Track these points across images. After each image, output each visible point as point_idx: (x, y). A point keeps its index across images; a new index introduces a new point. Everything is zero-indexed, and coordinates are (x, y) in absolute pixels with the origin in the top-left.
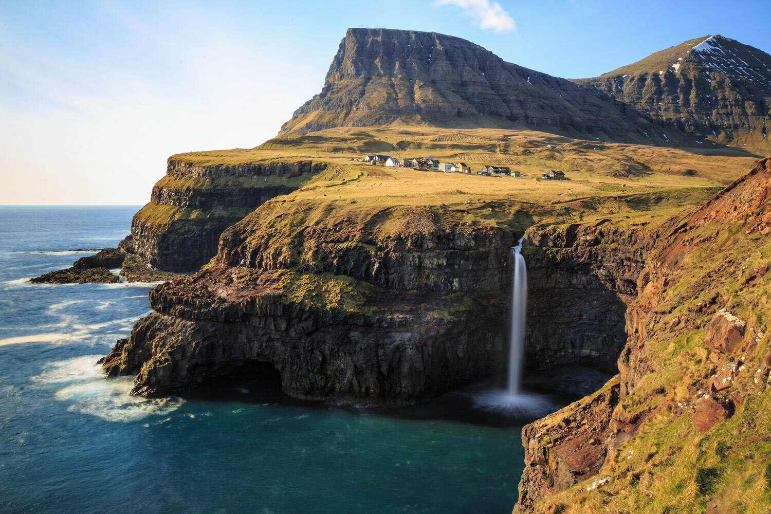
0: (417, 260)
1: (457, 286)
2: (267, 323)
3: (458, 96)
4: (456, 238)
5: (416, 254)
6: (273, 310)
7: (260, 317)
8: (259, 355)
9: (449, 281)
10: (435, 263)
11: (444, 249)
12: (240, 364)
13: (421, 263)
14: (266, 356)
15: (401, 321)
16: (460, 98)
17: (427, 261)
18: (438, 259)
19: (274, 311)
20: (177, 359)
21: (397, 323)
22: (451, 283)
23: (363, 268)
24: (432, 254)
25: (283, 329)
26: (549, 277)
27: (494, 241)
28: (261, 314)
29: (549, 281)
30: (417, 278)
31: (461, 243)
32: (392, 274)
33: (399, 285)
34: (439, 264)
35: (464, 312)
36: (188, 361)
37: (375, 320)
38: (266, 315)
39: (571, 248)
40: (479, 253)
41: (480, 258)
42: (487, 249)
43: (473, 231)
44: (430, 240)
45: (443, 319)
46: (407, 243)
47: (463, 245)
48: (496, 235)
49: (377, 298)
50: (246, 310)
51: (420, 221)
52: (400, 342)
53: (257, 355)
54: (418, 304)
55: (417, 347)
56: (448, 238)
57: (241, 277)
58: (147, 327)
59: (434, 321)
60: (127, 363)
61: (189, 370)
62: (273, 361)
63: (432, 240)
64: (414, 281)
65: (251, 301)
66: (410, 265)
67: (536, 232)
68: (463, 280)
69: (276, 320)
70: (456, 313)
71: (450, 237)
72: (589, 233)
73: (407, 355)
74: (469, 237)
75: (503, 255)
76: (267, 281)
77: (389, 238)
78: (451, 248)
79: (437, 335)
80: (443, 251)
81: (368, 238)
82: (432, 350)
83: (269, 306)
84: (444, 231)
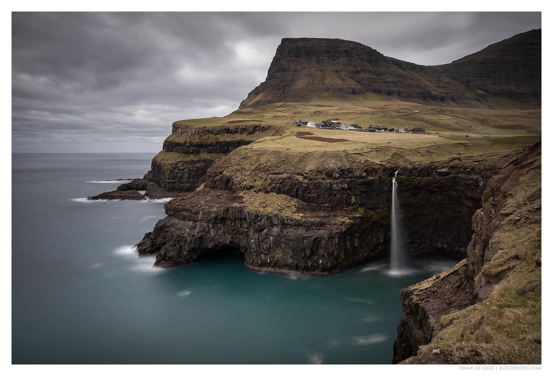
0: (328, 185)
1: (354, 201)
2: (236, 223)
3: (353, 80)
4: (353, 171)
5: (328, 181)
6: (239, 215)
7: (232, 220)
8: (231, 242)
9: (349, 198)
10: (340, 187)
11: (345, 178)
12: (219, 248)
13: (331, 186)
14: (235, 243)
15: (318, 223)
16: (355, 82)
17: (335, 186)
18: (342, 184)
20: (181, 244)
21: (316, 224)
23: (295, 190)
24: (338, 181)
25: (246, 227)
26: (415, 196)
27: (378, 173)
28: (232, 217)
29: (415, 199)
30: (328, 196)
32: (312, 193)
33: (317, 201)
34: (342, 187)
35: (358, 218)
36: (188, 246)
37: (302, 222)
38: (235, 219)
39: (431, 177)
40: (369, 180)
41: (370, 184)
42: (374, 178)
43: (365, 166)
44: (336, 172)
45: (345, 222)
46: (322, 174)
47: (358, 175)
48: (380, 169)
49: (303, 208)
50: (223, 215)
51: (331, 160)
52: (318, 236)
53: (230, 243)
54: (329, 212)
55: (328, 239)
56: (348, 171)
57: (220, 195)
58: (164, 225)
59: (340, 223)
60: (151, 247)
61: (188, 251)
62: (239, 246)
63: (338, 172)
64: (326, 198)
65: (226, 210)
66: (324, 188)
67: (407, 167)
68: (357, 197)
69: (241, 221)
70: (354, 218)
71: (350, 171)
72: (443, 167)
73: (322, 244)
74: (363, 170)
75: (384, 182)
76: (236, 197)
77: (311, 171)
78: (350, 178)
79: (341, 232)
80: (345, 179)
81: (298, 171)
82: (338, 241)
83: (237, 213)
84: (346, 166)
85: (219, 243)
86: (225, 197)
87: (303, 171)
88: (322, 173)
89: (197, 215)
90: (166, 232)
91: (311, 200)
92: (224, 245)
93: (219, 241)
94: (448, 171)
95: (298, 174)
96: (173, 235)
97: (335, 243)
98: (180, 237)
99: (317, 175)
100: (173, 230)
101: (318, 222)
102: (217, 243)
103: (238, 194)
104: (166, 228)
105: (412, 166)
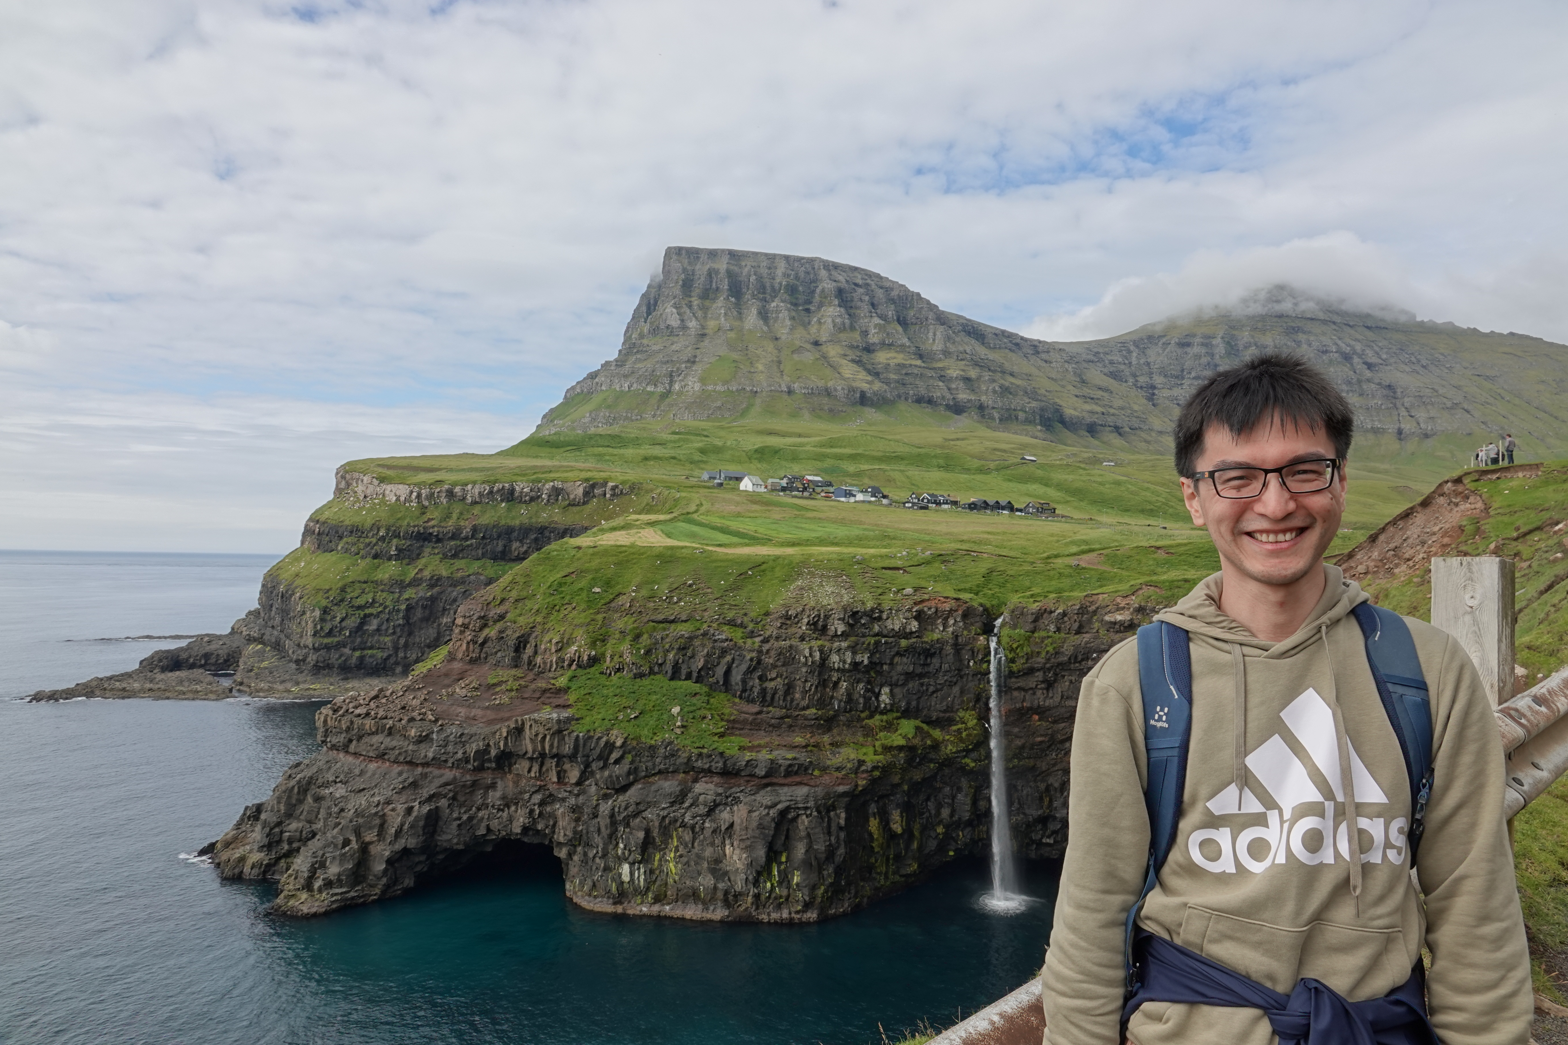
0: (817, 655)
1: (887, 701)
2: (544, 769)
3: (860, 369)
4: (884, 616)
5: (816, 644)
6: (556, 744)
7: (531, 759)
8: (525, 829)
9: (873, 692)
10: (849, 661)
11: (864, 636)
12: (489, 849)
13: (824, 659)
14: (538, 831)
15: (790, 766)
16: (864, 373)
17: (835, 658)
18: (854, 653)
19: (558, 747)
20: (367, 839)
21: (782, 769)
22: (878, 695)
23: (720, 671)
24: (844, 644)
25: (573, 780)
26: (1050, 685)
27: (951, 621)
28: (534, 752)
29: (1050, 695)
30: (817, 687)
31: (895, 624)
32: (772, 680)
33: (784, 700)
34: (855, 663)
35: (900, 748)
36: (390, 844)
37: (744, 763)
38: (543, 755)
39: (1087, 636)
40: (926, 643)
41: (928, 653)
42: (939, 636)
43: (915, 603)
44: (839, 619)
45: (864, 761)
46: (799, 625)
47: (897, 628)
48: (956, 611)
49: (745, 721)
50: (506, 744)
51: (822, 585)
52: (788, 803)
53: (522, 830)
54: (819, 734)
55: (819, 812)
56: (871, 617)
57: (495, 685)
58: (311, 778)
59: (849, 765)
60: (265, 849)
61: (390, 862)
62: (551, 841)
63: (843, 619)
64: (812, 692)
65: (516, 728)
66: (806, 664)
67: (1026, 607)
68: (897, 690)
69: (561, 763)
70: (887, 749)
71: (875, 616)
72: (1119, 609)
73: (801, 827)
74: (909, 615)
75: (968, 648)
76: (545, 691)
77: (767, 614)
78: (877, 635)
79: (854, 790)
80: (862, 639)
81: (730, 615)
82: (846, 819)
83: (548, 737)
84: (863, 603)
85: (489, 829)
86: (511, 690)
87: (745, 614)
88: (798, 622)
89: (423, 745)
90: (318, 799)
91: (768, 698)
92: (503, 839)
93: (488, 826)
94: (1131, 620)
95: (732, 623)
96: (342, 810)
97: (839, 823)
98: (363, 816)
99: (784, 627)
100: (340, 791)
101: (789, 762)
102: (482, 831)
103: (553, 681)
104: (319, 787)
105: (1037, 604)
